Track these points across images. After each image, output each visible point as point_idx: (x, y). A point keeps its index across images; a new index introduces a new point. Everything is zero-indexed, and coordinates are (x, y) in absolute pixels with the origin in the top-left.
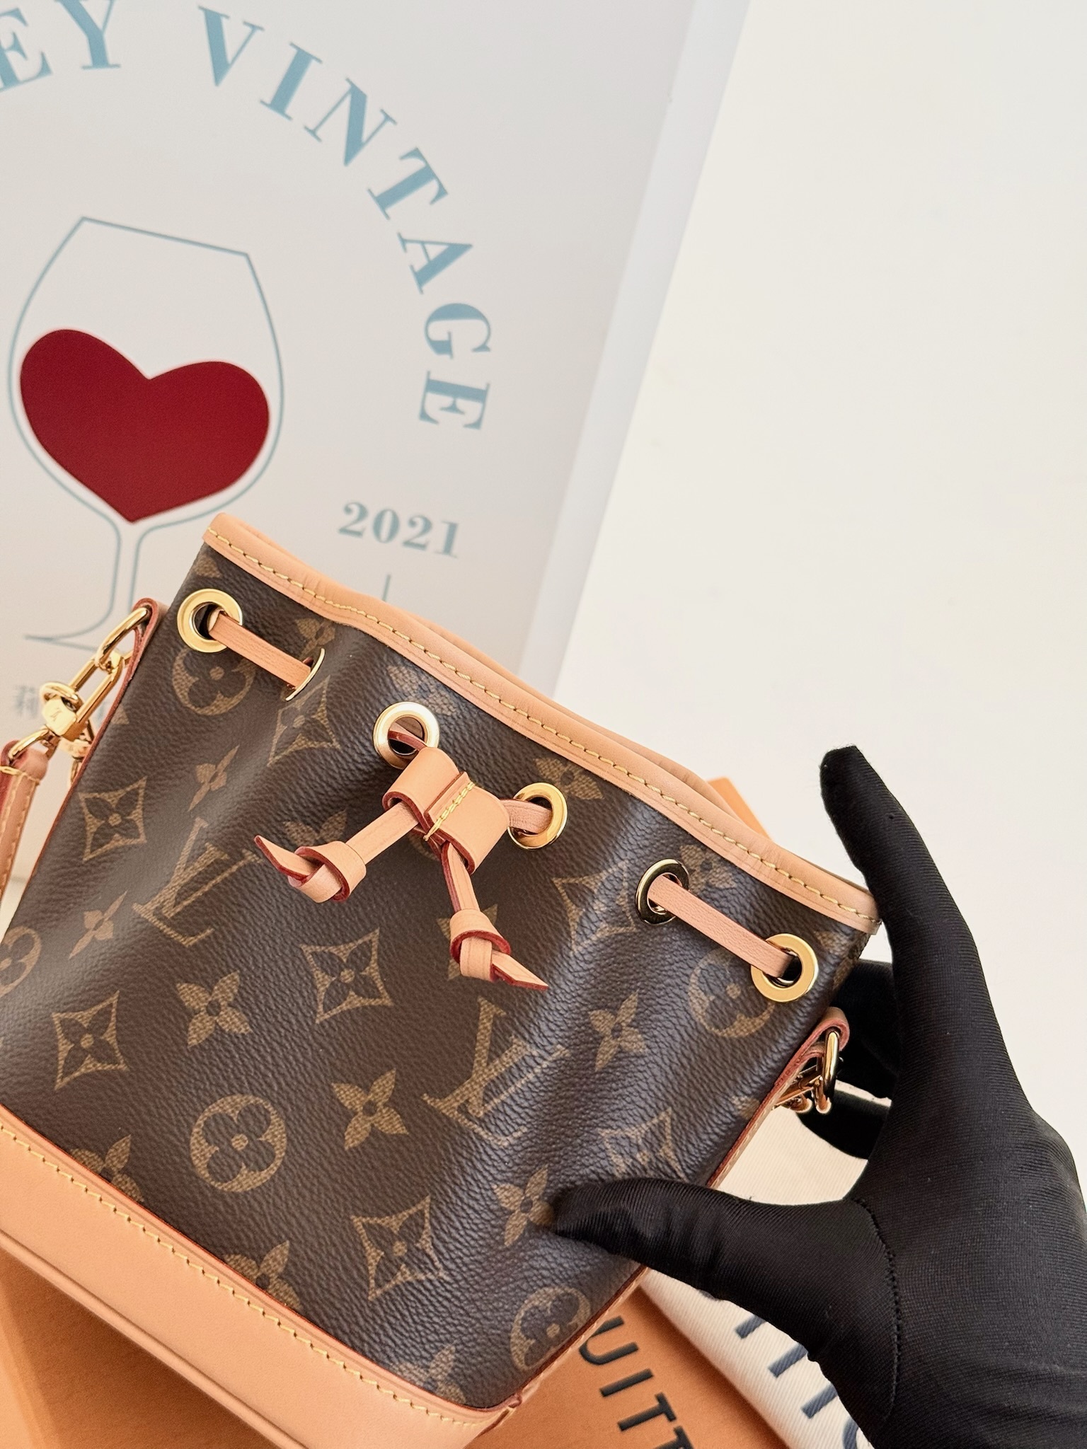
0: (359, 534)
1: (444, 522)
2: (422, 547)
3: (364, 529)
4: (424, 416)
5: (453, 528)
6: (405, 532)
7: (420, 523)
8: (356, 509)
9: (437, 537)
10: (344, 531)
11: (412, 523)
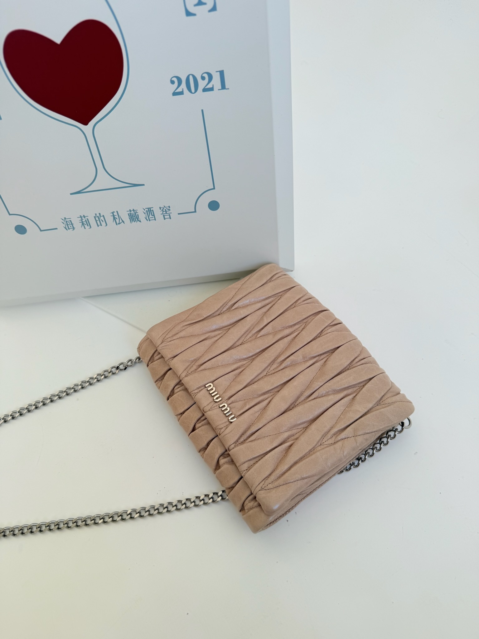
0: (181, 93)
1: (217, 72)
2: (212, 89)
3: (183, 89)
4: (188, 14)
5: (222, 73)
6: (202, 84)
7: (206, 76)
8: (175, 79)
9: (216, 82)
10: (175, 94)
11: (203, 78)
